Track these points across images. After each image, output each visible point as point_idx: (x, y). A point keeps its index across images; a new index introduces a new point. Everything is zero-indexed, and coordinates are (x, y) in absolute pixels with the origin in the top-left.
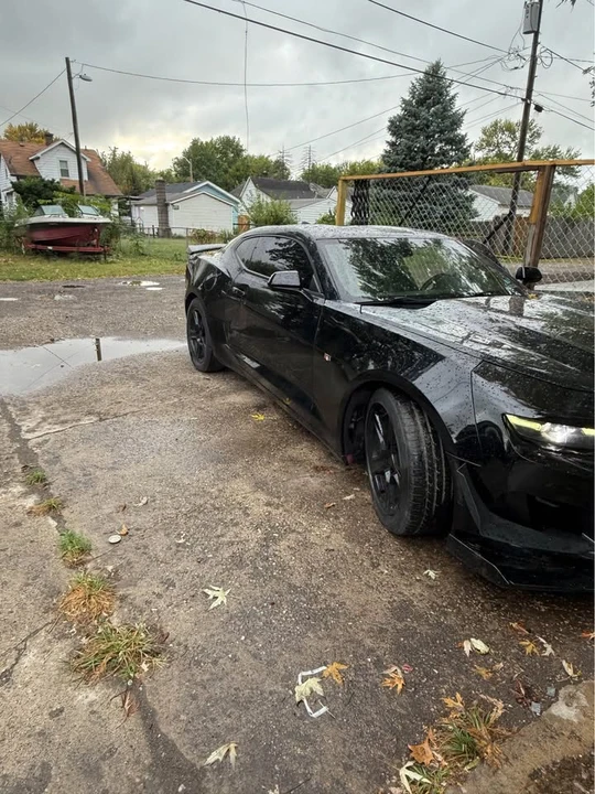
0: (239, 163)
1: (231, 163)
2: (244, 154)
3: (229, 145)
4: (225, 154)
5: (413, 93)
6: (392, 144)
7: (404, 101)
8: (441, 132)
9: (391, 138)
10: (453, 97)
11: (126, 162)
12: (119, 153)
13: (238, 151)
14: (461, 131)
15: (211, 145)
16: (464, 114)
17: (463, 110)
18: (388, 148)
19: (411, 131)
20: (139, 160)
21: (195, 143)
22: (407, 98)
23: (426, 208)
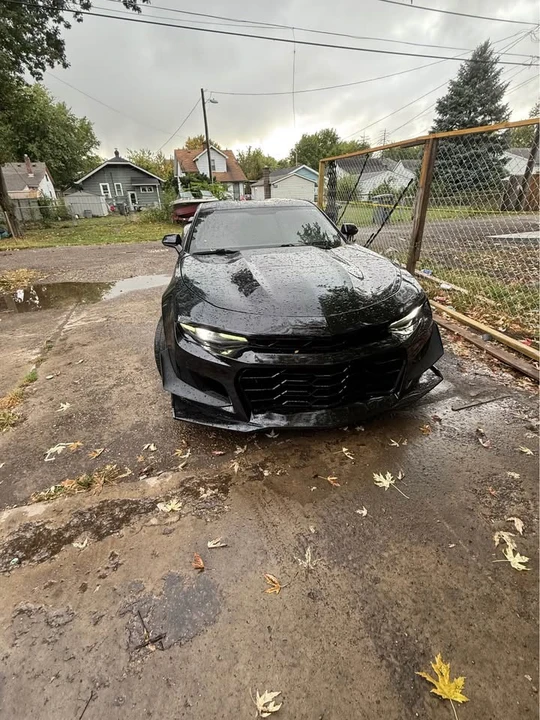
0: (334, 149)
1: (328, 149)
2: (339, 141)
3: (329, 137)
4: (325, 143)
5: (461, 74)
6: (439, 122)
7: (452, 83)
8: (483, 105)
9: (438, 117)
10: (498, 73)
11: (256, 157)
12: (252, 150)
13: (334, 139)
14: (502, 102)
15: (316, 137)
16: (507, 86)
17: (506, 83)
18: (435, 125)
19: (455, 109)
20: (265, 154)
21: (304, 137)
22: (456, 80)
23: (460, 172)
